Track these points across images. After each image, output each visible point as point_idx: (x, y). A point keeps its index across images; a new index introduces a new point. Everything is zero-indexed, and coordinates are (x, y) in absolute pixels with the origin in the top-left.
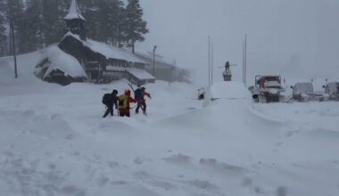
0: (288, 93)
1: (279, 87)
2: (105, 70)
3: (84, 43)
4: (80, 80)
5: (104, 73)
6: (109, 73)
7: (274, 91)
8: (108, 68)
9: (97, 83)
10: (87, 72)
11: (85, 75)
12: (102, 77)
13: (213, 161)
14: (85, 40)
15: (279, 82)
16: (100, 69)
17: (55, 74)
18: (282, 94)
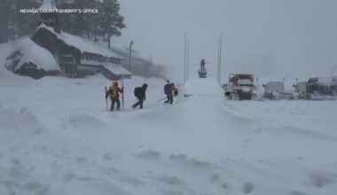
0: (260, 92)
1: (251, 86)
2: (79, 64)
3: (59, 36)
4: (53, 73)
5: (79, 67)
6: (84, 68)
7: (246, 89)
8: (84, 61)
9: (70, 77)
10: (60, 65)
11: (58, 68)
12: (76, 71)
13: (182, 157)
14: (60, 33)
15: (252, 80)
16: (74, 62)
17: (28, 67)
18: (254, 92)
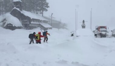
0: (110, 34)
1: (106, 31)
2: (30, 23)
3: (22, 12)
4: (19, 28)
5: (30, 25)
6: (32, 25)
7: (104, 33)
8: (32, 23)
9: (27, 29)
10: (22, 24)
11: (22, 26)
12: (29, 27)
13: (77, 63)
14: (22, 11)
15: (106, 29)
16: (28, 23)
17: (8, 26)
18: (107, 34)
